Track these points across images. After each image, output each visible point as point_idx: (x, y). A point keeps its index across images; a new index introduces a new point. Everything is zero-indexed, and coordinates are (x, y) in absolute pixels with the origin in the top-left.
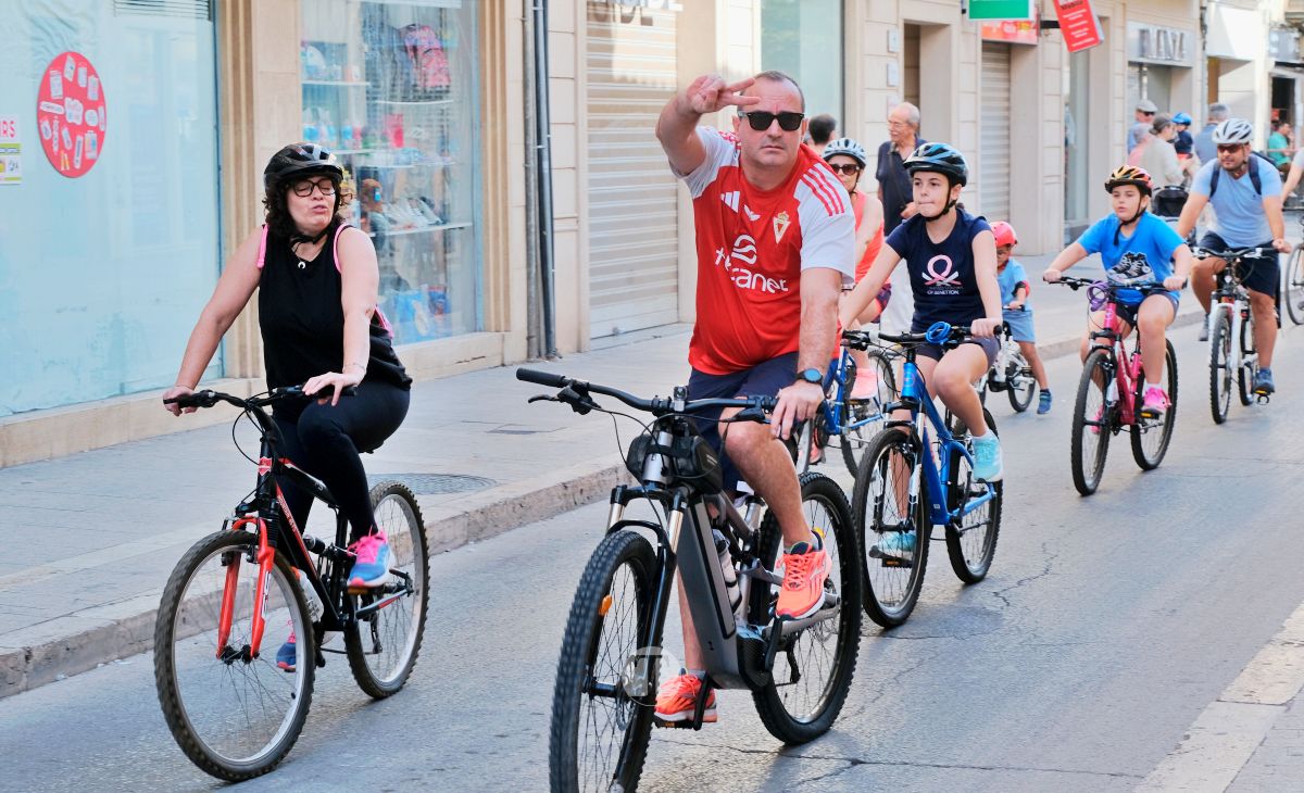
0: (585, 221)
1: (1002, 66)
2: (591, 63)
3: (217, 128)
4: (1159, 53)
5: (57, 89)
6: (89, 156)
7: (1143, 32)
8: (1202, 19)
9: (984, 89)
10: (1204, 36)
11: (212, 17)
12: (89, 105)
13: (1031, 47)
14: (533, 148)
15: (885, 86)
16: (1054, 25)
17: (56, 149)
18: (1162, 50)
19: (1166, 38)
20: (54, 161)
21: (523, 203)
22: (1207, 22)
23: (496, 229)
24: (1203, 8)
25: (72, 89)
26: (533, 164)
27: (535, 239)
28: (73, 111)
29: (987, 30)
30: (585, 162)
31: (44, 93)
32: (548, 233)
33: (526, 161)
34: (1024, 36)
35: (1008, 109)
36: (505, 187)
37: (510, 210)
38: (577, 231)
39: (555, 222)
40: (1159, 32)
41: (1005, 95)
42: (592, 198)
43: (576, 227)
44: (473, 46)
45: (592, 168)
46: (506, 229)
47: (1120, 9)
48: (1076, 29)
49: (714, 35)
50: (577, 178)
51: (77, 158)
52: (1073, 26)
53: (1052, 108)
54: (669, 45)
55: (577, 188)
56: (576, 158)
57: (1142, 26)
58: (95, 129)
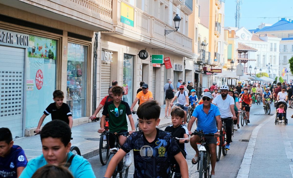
0: (100, 98)
1: (154, 71)
2: (102, 71)
3: (55, 82)
4: (178, 69)
5: (38, 76)
6: (41, 86)
7: (176, 65)
8: (184, 62)
9: (153, 75)
10: (185, 66)
11: (56, 64)
12: (42, 78)
13: (160, 68)
14: (94, 86)
15: (139, 75)
16: (164, 64)
19: (179, 66)
20: (37, 86)
22: (186, 63)
23: (88, 99)
24: (185, 61)
25: (40, 76)
26: (94, 88)
27: (94, 101)
28: (39, 79)
29: (154, 65)
31: (36, 76)
32: (96, 100)
34: (159, 66)
35: (155, 79)
36: (90, 92)
37: (91, 96)
39: (97, 98)
40: (178, 65)
41: (155, 76)
42: (101, 94)
43: (99, 99)
44: (86, 68)
45: (102, 89)
46: (90, 99)
47: (172, 61)
48: (168, 65)
49: (117, 66)
50: (99, 91)
51: (40, 87)
52: (167, 64)
53: (163, 79)
54: (109, 68)
55: (99, 92)
56: (99, 87)
57: (176, 64)
58: (42, 82)
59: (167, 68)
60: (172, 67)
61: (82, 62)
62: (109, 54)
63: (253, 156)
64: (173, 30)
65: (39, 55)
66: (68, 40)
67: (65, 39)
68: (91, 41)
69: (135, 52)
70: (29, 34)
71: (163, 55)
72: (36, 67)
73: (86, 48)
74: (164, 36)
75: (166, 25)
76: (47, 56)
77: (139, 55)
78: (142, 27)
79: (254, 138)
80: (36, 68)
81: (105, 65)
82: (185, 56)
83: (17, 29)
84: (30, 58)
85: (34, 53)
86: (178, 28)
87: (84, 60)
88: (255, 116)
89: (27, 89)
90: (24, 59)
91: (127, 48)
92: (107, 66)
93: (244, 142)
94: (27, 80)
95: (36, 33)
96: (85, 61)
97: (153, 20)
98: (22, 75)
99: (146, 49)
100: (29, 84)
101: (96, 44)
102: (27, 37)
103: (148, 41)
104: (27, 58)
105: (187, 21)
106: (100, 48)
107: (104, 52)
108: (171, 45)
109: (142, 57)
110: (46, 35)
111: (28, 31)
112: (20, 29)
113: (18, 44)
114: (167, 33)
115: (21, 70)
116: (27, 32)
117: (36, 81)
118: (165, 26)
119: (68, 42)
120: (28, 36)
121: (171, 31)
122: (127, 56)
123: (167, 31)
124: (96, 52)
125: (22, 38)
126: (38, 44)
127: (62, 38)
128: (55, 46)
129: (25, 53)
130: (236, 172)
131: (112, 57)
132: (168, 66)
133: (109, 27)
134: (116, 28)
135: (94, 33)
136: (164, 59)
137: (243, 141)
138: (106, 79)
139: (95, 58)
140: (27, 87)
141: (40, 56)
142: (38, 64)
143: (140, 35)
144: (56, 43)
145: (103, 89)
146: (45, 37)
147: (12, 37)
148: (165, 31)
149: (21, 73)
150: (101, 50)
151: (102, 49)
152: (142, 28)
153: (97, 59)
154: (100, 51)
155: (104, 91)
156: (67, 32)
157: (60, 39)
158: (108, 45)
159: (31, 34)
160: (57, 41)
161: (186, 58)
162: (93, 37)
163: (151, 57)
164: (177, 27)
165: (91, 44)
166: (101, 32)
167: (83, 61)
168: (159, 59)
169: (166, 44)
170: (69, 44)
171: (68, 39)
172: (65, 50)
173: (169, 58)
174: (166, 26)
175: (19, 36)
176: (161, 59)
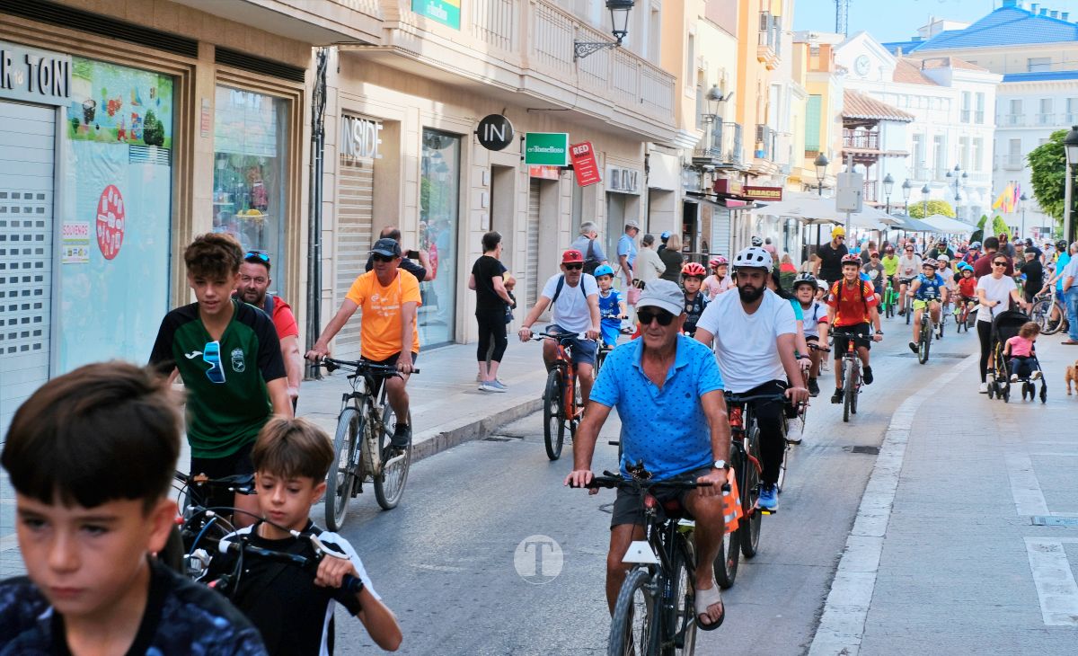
0: (336, 291)
1: (535, 193)
2: (342, 192)
4: (623, 186)
5: (105, 208)
6: (117, 246)
8: (646, 162)
9: (530, 209)
10: (647, 174)
11: (171, 165)
12: (119, 217)
13: (556, 181)
14: (313, 247)
15: (480, 207)
16: (571, 167)
17: (103, 242)
18: (625, 184)
19: (627, 176)
20: (102, 248)
21: (306, 280)
22: (650, 164)
23: (292, 296)
24: (647, 155)
25: (112, 208)
26: (313, 255)
27: (313, 302)
28: (111, 219)
29: (533, 170)
30: (337, 254)
31: (100, 210)
32: (319, 300)
33: (309, 254)
34: (549, 174)
35: (538, 222)
36: (298, 270)
37: (301, 283)
38: (331, 298)
39: (322, 293)
40: (624, 171)
41: (537, 213)
42: (340, 277)
43: (330, 296)
44: (282, 181)
45: (340, 258)
46: (298, 296)
47: (602, 154)
48: (584, 171)
49: (399, 175)
50: (332, 265)
51: (112, 248)
52: (582, 168)
53: (565, 223)
54: (369, 180)
55: (332, 270)
56: (333, 252)
57: (614, 167)
58: (120, 231)
59: (580, 181)
60: (601, 177)
61: (269, 160)
62: (370, 129)
63: (893, 506)
64: (605, 41)
65: (110, 131)
66: (218, 78)
67: (206, 72)
68: (302, 80)
69: (464, 121)
70: (73, 55)
71: (567, 135)
72: (98, 177)
73: (284, 105)
74: (573, 64)
75: (581, 23)
76: (138, 137)
77: (480, 132)
78: (490, 29)
79: (898, 439)
80: (96, 180)
81: (353, 169)
82: (647, 139)
83: (28, 33)
84: (75, 142)
85: (92, 125)
86: (624, 33)
87: (275, 151)
88: (903, 358)
89: (66, 257)
90: (52, 147)
91: (434, 108)
92: (360, 174)
93: (862, 457)
94: (66, 223)
95: (98, 49)
96: (279, 153)
97: (530, 6)
98: (46, 204)
99: (506, 112)
100: (73, 237)
101: (322, 93)
102: (66, 64)
103: (512, 83)
104: (66, 143)
105: (657, 8)
106: (336, 107)
107: (350, 123)
108: (596, 99)
109: (492, 139)
110: (136, 57)
111: (68, 42)
112: (41, 36)
113: (30, 90)
114: (583, 54)
115: (43, 185)
116: (63, 45)
117: (100, 228)
118: (576, 28)
119: (218, 85)
120: (69, 59)
121: (598, 46)
122: (435, 138)
123: (581, 44)
124: (319, 121)
125: (46, 68)
126: (104, 92)
127: (193, 67)
128: (169, 97)
129: (56, 123)
130: (830, 563)
131: (380, 141)
132: (585, 174)
133: (369, 30)
134: (396, 33)
135: (314, 50)
136: (571, 150)
137: (859, 450)
138: (356, 221)
139: (315, 143)
140: (66, 248)
141: (113, 134)
142: (106, 163)
143: (484, 58)
144: (173, 87)
145: (348, 258)
146: (132, 64)
147: (9, 64)
148: (576, 44)
149: (41, 197)
150: (340, 113)
151: (344, 110)
152: (492, 33)
153: (325, 146)
154: (335, 117)
155: (348, 267)
156: (214, 47)
157: (186, 72)
158: (365, 97)
159: (81, 53)
160: (174, 78)
161: (651, 146)
162: (309, 67)
163: (524, 142)
164: (620, 32)
165: (302, 91)
166: (339, 48)
167: (271, 153)
168: (552, 150)
169: (580, 93)
170: (219, 91)
171: (219, 71)
172: (206, 115)
173: (589, 144)
174: (578, 26)
175: (34, 61)
176: (560, 151)
